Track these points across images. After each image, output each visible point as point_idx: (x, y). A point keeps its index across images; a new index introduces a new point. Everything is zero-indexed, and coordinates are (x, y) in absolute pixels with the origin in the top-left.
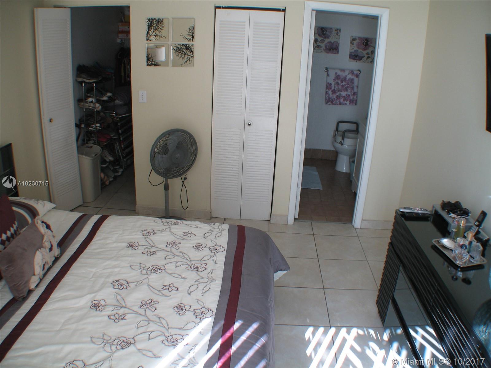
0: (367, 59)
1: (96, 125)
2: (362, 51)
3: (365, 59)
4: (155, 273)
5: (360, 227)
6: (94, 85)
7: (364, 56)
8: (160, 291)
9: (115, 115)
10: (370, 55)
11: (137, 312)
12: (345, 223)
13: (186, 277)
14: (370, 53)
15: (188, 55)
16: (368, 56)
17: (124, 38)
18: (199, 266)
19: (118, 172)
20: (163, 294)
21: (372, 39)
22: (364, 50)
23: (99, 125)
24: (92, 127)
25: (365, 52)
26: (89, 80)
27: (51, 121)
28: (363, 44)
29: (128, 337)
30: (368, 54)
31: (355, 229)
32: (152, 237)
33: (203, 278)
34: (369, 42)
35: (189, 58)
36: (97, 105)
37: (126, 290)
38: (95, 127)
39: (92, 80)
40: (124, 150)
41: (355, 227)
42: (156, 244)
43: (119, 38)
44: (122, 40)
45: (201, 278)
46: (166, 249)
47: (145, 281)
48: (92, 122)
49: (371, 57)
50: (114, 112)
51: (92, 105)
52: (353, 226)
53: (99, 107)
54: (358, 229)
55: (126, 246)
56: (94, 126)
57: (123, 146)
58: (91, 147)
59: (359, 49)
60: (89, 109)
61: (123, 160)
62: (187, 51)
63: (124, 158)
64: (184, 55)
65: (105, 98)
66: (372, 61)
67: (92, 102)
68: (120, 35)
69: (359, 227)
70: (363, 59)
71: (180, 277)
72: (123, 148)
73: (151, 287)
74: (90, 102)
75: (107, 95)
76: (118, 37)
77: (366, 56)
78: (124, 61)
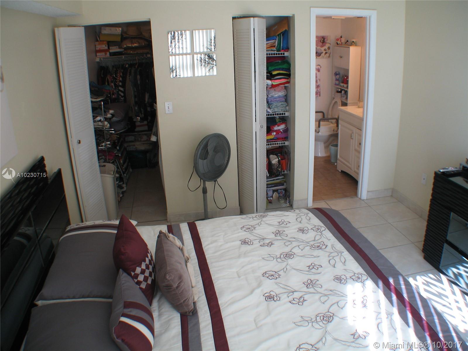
0: (325, 55)
1: (106, 143)
2: (320, 48)
3: (323, 54)
4: (290, 259)
5: (367, 198)
6: (102, 103)
7: (323, 52)
8: (309, 271)
9: (114, 132)
10: (327, 51)
11: (309, 292)
12: (351, 197)
13: (318, 255)
14: (327, 49)
15: (211, 64)
16: (325, 52)
17: (102, 56)
18: (319, 244)
19: (123, 188)
20: (315, 273)
21: (328, 36)
22: (322, 47)
23: (109, 143)
24: (102, 146)
25: (323, 49)
26: (96, 98)
27: (79, 142)
28: (321, 41)
29: (324, 312)
30: (325, 50)
31: (363, 200)
32: (255, 231)
33: (332, 253)
34: (325, 40)
35: (212, 67)
36: (106, 123)
37: (279, 278)
38: (105, 145)
39: (98, 99)
40: (123, 166)
41: (362, 199)
42: (265, 236)
43: (98, 57)
44: (100, 59)
45: (330, 253)
46: (276, 238)
47: (288, 267)
48: (102, 141)
49: (328, 52)
50: (113, 129)
51: (100, 123)
52: (360, 199)
53: (107, 124)
54: (365, 200)
55: (240, 243)
56: (103, 144)
57: (122, 162)
58: (104, 166)
59: (318, 47)
60: (98, 128)
61: (124, 176)
62: (210, 60)
63: (124, 174)
64: (207, 64)
65: (109, 116)
66: (329, 56)
67: (100, 121)
68: (98, 54)
69: (365, 199)
70: (321, 55)
71: (313, 256)
72: (122, 164)
73: (299, 270)
74: (98, 121)
75: (109, 112)
76: (96, 56)
77: (324, 52)
78: (108, 79)
